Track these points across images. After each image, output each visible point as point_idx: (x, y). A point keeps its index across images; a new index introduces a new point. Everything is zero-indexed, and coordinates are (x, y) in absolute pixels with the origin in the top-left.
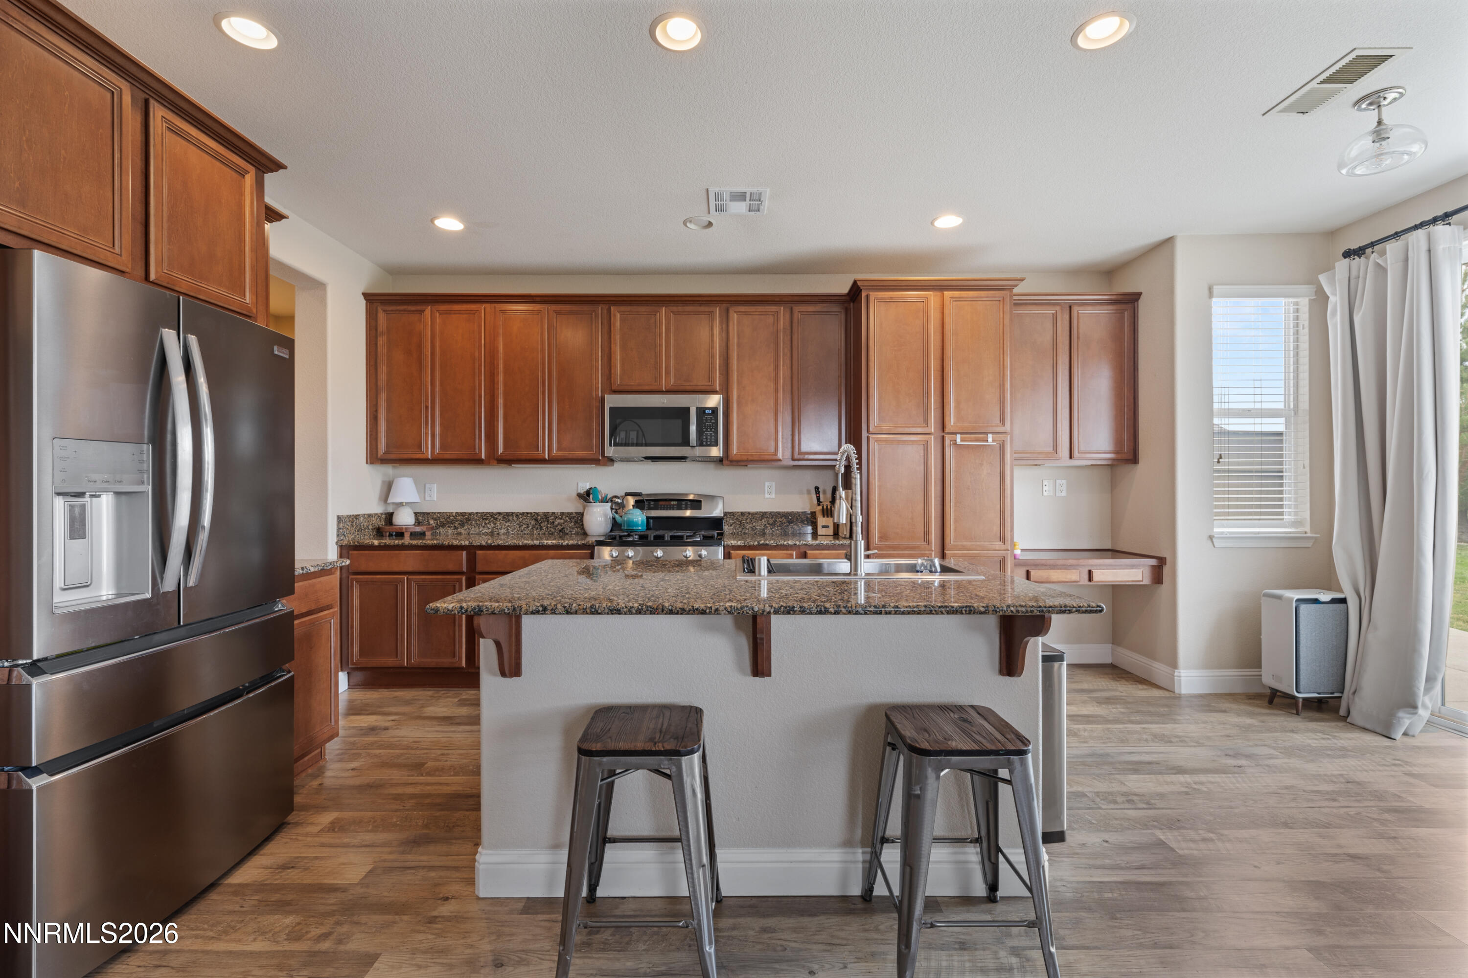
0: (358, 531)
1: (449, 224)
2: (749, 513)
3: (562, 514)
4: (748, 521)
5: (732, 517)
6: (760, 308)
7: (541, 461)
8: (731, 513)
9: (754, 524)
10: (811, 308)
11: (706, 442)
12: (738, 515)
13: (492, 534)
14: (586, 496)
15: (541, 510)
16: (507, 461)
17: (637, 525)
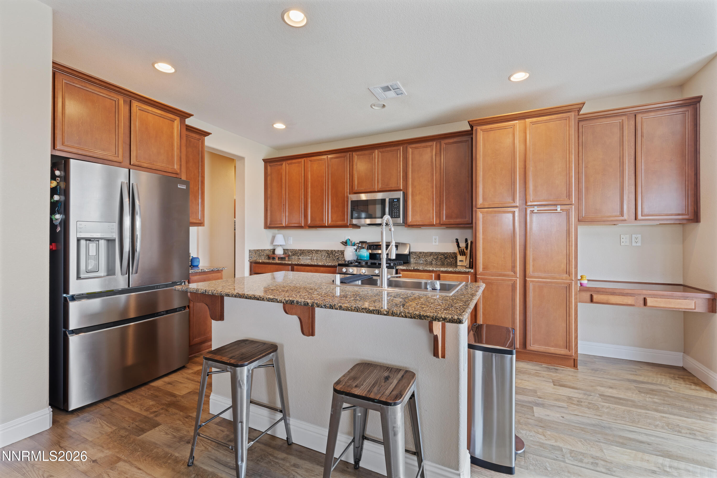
0: (259, 256)
1: (280, 126)
2: (424, 253)
3: (338, 251)
4: (423, 256)
5: (415, 254)
6: (423, 144)
7: (325, 227)
8: (414, 252)
9: (426, 258)
10: (451, 140)
11: (394, 216)
12: (418, 253)
13: (311, 259)
14: (345, 243)
15: (330, 249)
16: (311, 227)
17: (364, 257)
